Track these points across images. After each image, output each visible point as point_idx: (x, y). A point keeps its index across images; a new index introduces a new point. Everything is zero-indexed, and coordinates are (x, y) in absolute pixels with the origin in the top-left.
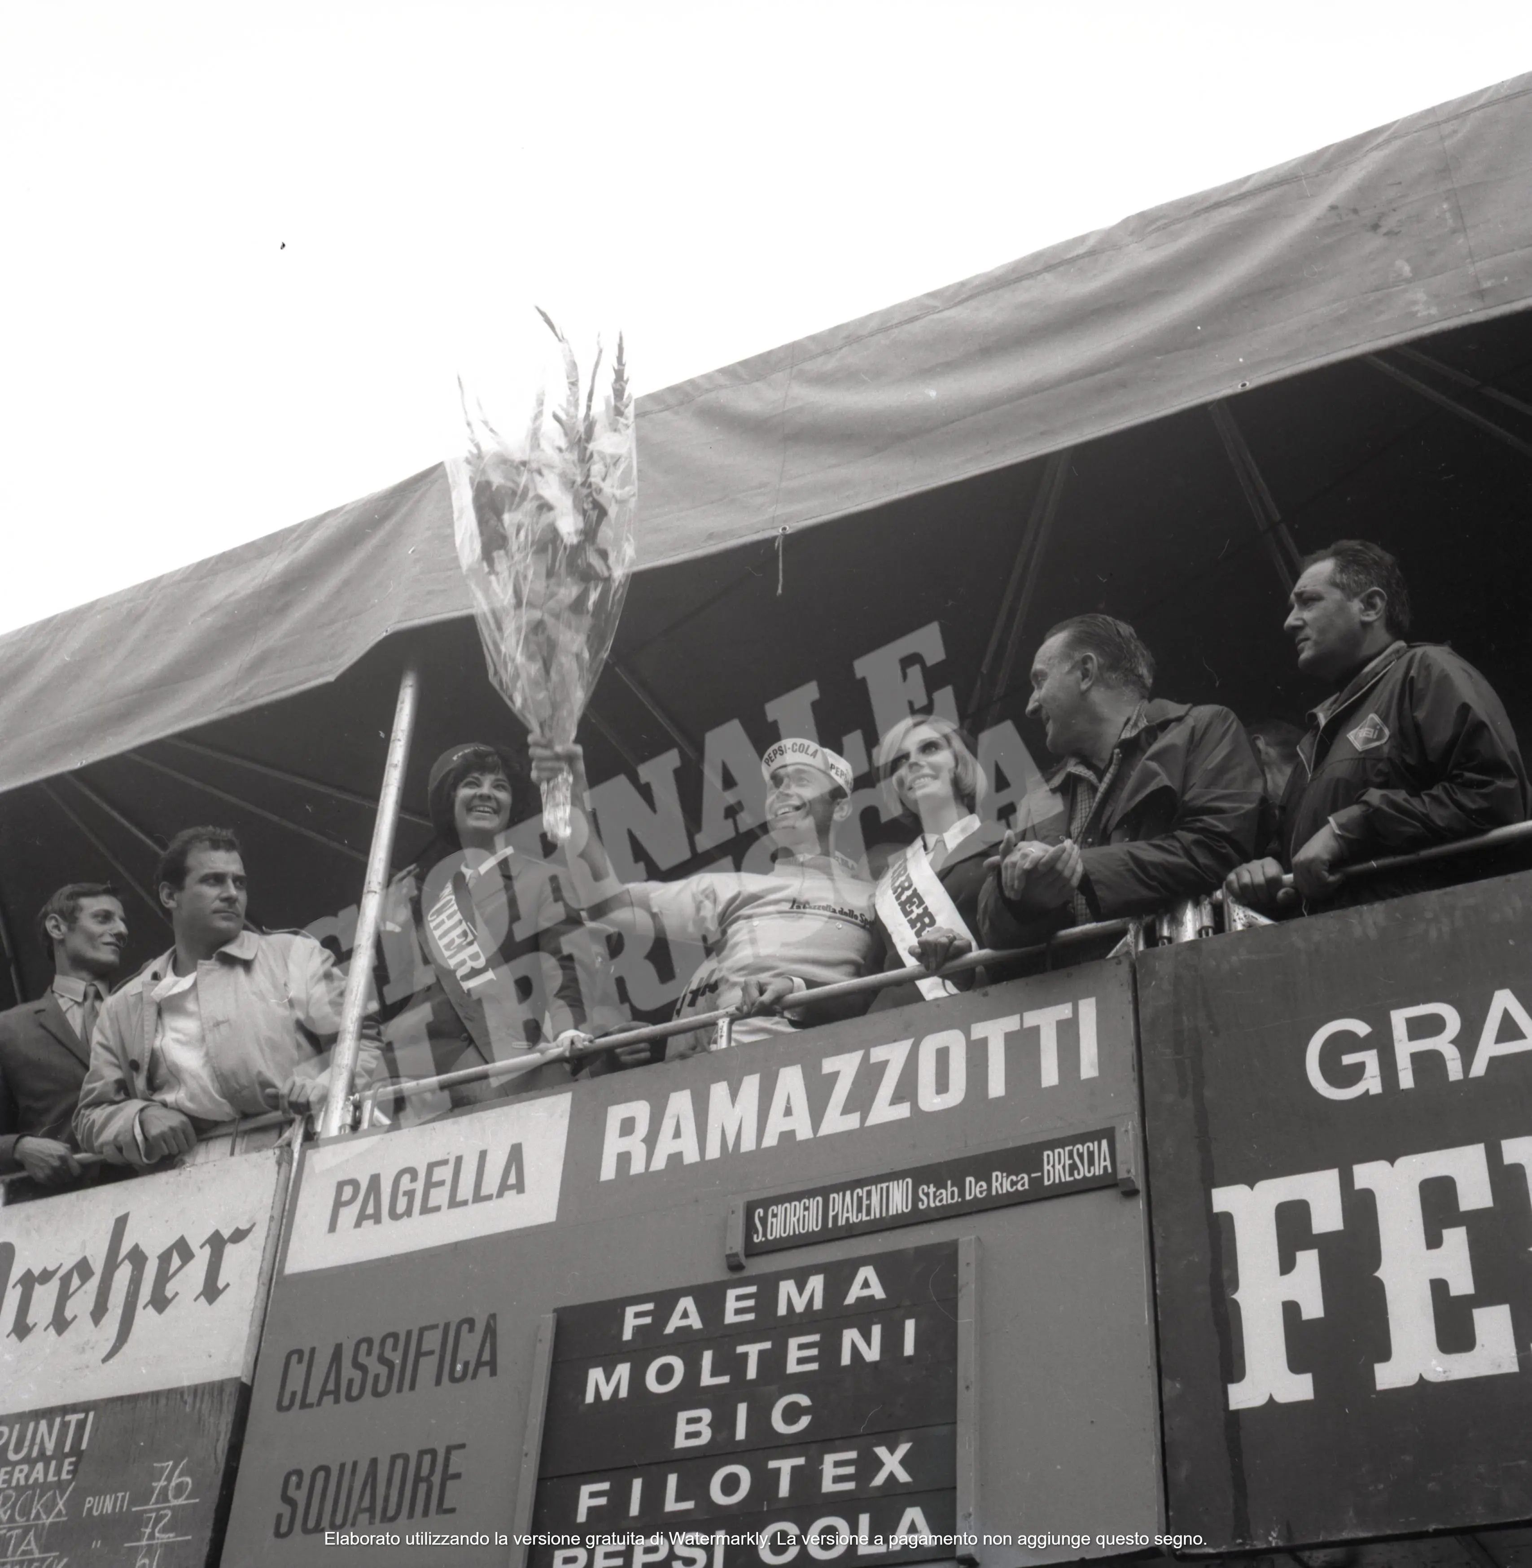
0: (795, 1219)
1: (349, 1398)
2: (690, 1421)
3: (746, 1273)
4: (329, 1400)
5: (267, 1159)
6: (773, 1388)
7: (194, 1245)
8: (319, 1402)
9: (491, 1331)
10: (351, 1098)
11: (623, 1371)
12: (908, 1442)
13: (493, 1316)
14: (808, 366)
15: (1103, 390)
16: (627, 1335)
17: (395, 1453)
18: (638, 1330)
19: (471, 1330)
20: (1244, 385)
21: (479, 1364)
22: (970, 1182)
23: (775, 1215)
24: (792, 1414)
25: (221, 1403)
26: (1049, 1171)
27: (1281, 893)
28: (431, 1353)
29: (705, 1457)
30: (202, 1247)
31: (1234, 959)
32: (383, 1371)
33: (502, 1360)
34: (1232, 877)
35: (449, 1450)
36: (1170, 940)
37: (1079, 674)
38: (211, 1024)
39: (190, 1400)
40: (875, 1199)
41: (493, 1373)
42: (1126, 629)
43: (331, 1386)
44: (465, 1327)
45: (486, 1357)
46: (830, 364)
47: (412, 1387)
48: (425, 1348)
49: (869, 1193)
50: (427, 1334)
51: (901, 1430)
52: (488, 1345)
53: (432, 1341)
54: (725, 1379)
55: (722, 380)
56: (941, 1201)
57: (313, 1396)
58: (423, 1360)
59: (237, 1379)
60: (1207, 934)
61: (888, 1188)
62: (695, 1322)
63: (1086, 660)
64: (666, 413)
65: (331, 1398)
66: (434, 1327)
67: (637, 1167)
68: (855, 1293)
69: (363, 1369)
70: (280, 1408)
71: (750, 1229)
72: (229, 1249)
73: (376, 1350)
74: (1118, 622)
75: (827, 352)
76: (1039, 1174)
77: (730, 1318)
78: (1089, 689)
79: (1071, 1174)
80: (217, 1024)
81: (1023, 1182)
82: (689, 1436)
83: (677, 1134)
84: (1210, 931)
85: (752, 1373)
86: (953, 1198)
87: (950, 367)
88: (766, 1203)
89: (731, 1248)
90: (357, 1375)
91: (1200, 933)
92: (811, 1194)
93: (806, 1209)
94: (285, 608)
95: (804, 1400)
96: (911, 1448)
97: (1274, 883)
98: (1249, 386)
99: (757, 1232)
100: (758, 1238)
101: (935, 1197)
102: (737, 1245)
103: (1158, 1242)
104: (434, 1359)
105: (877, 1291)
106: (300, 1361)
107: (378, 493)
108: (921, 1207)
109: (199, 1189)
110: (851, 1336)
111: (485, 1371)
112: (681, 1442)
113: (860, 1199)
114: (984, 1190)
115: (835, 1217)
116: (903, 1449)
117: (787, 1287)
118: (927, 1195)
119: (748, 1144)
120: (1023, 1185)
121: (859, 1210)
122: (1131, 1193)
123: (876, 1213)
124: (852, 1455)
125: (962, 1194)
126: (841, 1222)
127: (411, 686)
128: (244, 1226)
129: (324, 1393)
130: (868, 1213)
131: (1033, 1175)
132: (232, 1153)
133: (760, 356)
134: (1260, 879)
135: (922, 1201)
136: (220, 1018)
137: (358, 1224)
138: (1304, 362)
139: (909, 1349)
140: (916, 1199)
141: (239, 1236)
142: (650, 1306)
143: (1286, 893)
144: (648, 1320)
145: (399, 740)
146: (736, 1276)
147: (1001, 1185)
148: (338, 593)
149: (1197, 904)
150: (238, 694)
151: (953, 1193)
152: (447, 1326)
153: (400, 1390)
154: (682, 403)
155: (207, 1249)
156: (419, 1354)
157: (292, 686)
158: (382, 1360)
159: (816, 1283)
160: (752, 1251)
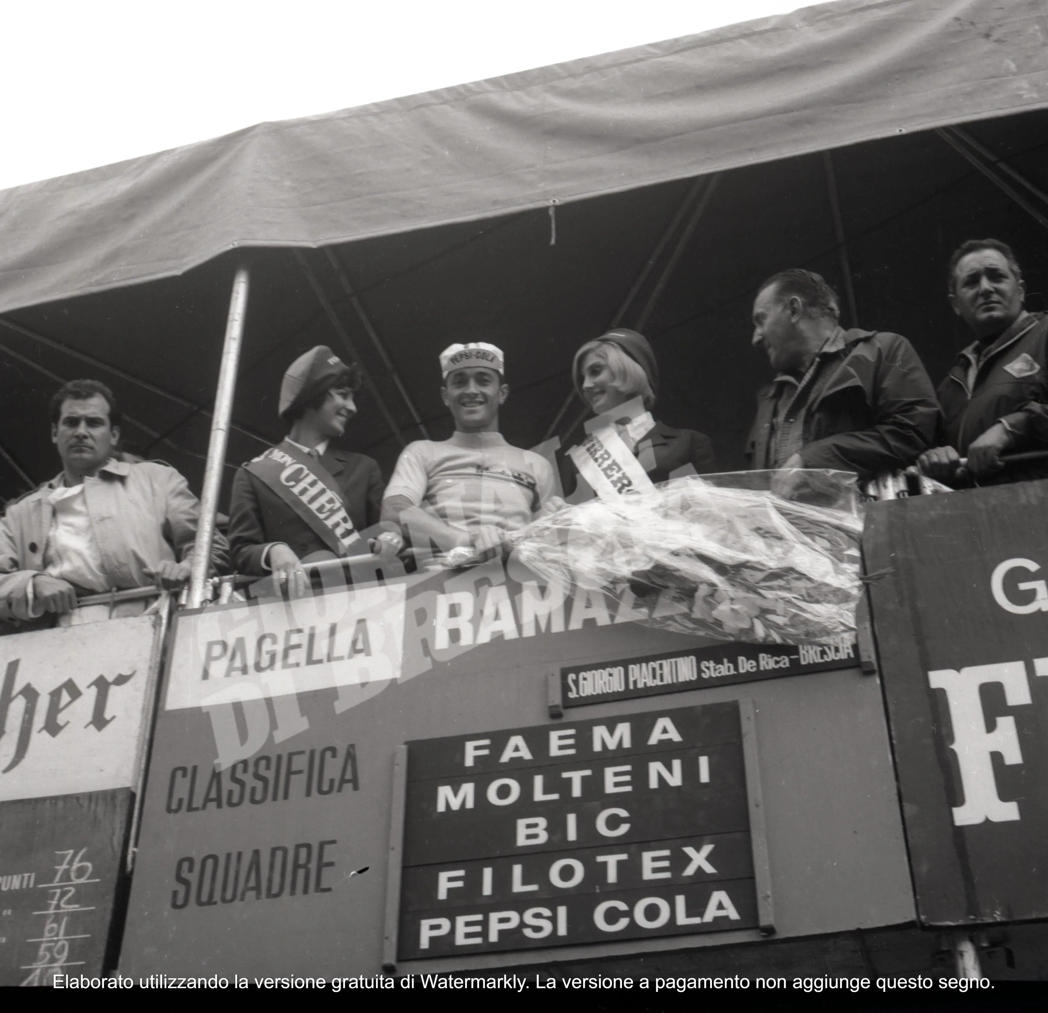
0: (602, 682)
1: (230, 804)
2: (529, 826)
3: (564, 720)
4: (212, 806)
5: (144, 622)
6: (596, 804)
7: (81, 685)
8: (204, 807)
9: (351, 757)
10: (211, 580)
11: (468, 789)
12: (710, 843)
13: (352, 746)
14: (556, 83)
15: (795, 124)
16: (469, 762)
17: (274, 846)
18: (477, 759)
19: (334, 756)
20: (901, 130)
21: (343, 781)
22: (742, 660)
23: (585, 679)
24: (613, 822)
25: (115, 806)
26: (804, 655)
27: (959, 471)
28: (300, 772)
29: (544, 852)
30: (89, 687)
31: (932, 513)
32: (259, 785)
33: (363, 780)
34: (923, 457)
35: (322, 845)
36: (875, 498)
37: (789, 312)
38: (98, 519)
39: (86, 804)
40: (666, 669)
41: (356, 788)
42: (816, 277)
43: (213, 795)
44: (328, 754)
45: (349, 776)
46: (575, 84)
47: (286, 797)
48: (294, 768)
49: (661, 666)
50: (295, 758)
51: (704, 835)
52: (349, 768)
53: (300, 763)
54: (555, 796)
55: (488, 87)
56: (720, 673)
57: (198, 801)
58: (293, 778)
59: (128, 789)
60: (904, 495)
61: (676, 662)
62: (526, 754)
63: (793, 302)
64: (444, 106)
65: (214, 804)
66: (302, 753)
67: (466, 640)
68: (655, 737)
69: (241, 783)
70: (169, 810)
71: (566, 689)
72: (114, 691)
73: (251, 769)
74: (810, 272)
75: (573, 75)
76: (796, 657)
77: (554, 752)
78: (798, 322)
79: (822, 658)
80: (103, 519)
81: (785, 662)
82: (529, 837)
83: (497, 616)
84: (906, 494)
85: (577, 791)
86: (729, 671)
87: (673, 95)
88: (577, 670)
89: (553, 701)
90: (236, 788)
91: (898, 495)
92: (614, 664)
93: (611, 675)
94: (129, 219)
95: (623, 813)
96: (714, 849)
97: (955, 464)
98: (904, 131)
99: (571, 690)
100: (572, 694)
101: (715, 670)
102: (556, 699)
103: (891, 708)
104: (304, 777)
105: (675, 736)
106: (184, 775)
107: (206, 141)
108: (704, 676)
109: (84, 644)
110: (655, 768)
111: (349, 786)
112: (521, 841)
113: (654, 669)
114: (754, 667)
115: (635, 682)
116: (707, 849)
117: (599, 732)
118: (708, 668)
119: (558, 626)
120: (785, 664)
121: (654, 677)
122: (868, 673)
123: (668, 680)
124: (666, 853)
125: (736, 668)
126: (640, 685)
127: (243, 282)
128: (126, 673)
129: (207, 800)
130: (662, 680)
131: (793, 657)
132: (110, 617)
133: (519, 74)
134: (945, 460)
135: (704, 672)
136: (105, 515)
137: (228, 674)
138: (944, 119)
139: (704, 777)
140: (700, 671)
141: (121, 680)
142: (486, 742)
143: (962, 471)
144: (486, 752)
145: (236, 320)
146: (556, 722)
147: (767, 663)
148: (178, 211)
149: (895, 475)
150: (97, 277)
151: (729, 667)
152: (312, 753)
153: (275, 798)
154: (457, 100)
155: (94, 690)
156: (290, 773)
157: (143, 276)
158: (257, 776)
159: (624, 730)
160: (569, 704)
